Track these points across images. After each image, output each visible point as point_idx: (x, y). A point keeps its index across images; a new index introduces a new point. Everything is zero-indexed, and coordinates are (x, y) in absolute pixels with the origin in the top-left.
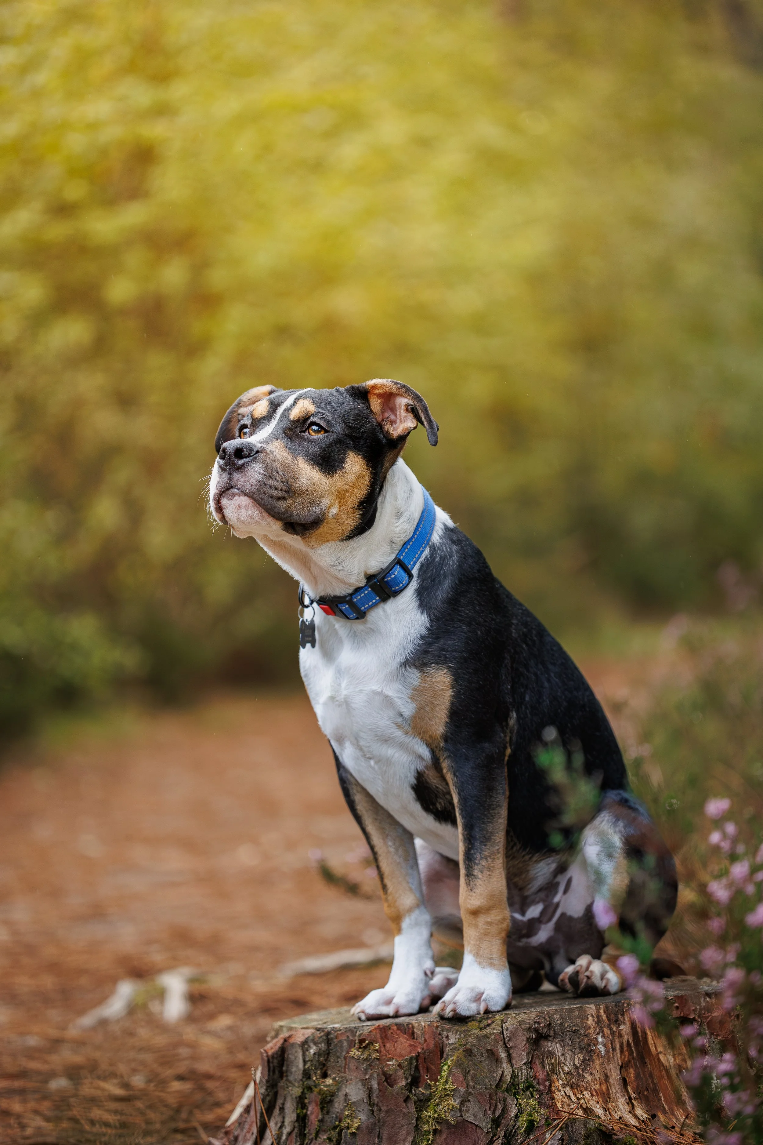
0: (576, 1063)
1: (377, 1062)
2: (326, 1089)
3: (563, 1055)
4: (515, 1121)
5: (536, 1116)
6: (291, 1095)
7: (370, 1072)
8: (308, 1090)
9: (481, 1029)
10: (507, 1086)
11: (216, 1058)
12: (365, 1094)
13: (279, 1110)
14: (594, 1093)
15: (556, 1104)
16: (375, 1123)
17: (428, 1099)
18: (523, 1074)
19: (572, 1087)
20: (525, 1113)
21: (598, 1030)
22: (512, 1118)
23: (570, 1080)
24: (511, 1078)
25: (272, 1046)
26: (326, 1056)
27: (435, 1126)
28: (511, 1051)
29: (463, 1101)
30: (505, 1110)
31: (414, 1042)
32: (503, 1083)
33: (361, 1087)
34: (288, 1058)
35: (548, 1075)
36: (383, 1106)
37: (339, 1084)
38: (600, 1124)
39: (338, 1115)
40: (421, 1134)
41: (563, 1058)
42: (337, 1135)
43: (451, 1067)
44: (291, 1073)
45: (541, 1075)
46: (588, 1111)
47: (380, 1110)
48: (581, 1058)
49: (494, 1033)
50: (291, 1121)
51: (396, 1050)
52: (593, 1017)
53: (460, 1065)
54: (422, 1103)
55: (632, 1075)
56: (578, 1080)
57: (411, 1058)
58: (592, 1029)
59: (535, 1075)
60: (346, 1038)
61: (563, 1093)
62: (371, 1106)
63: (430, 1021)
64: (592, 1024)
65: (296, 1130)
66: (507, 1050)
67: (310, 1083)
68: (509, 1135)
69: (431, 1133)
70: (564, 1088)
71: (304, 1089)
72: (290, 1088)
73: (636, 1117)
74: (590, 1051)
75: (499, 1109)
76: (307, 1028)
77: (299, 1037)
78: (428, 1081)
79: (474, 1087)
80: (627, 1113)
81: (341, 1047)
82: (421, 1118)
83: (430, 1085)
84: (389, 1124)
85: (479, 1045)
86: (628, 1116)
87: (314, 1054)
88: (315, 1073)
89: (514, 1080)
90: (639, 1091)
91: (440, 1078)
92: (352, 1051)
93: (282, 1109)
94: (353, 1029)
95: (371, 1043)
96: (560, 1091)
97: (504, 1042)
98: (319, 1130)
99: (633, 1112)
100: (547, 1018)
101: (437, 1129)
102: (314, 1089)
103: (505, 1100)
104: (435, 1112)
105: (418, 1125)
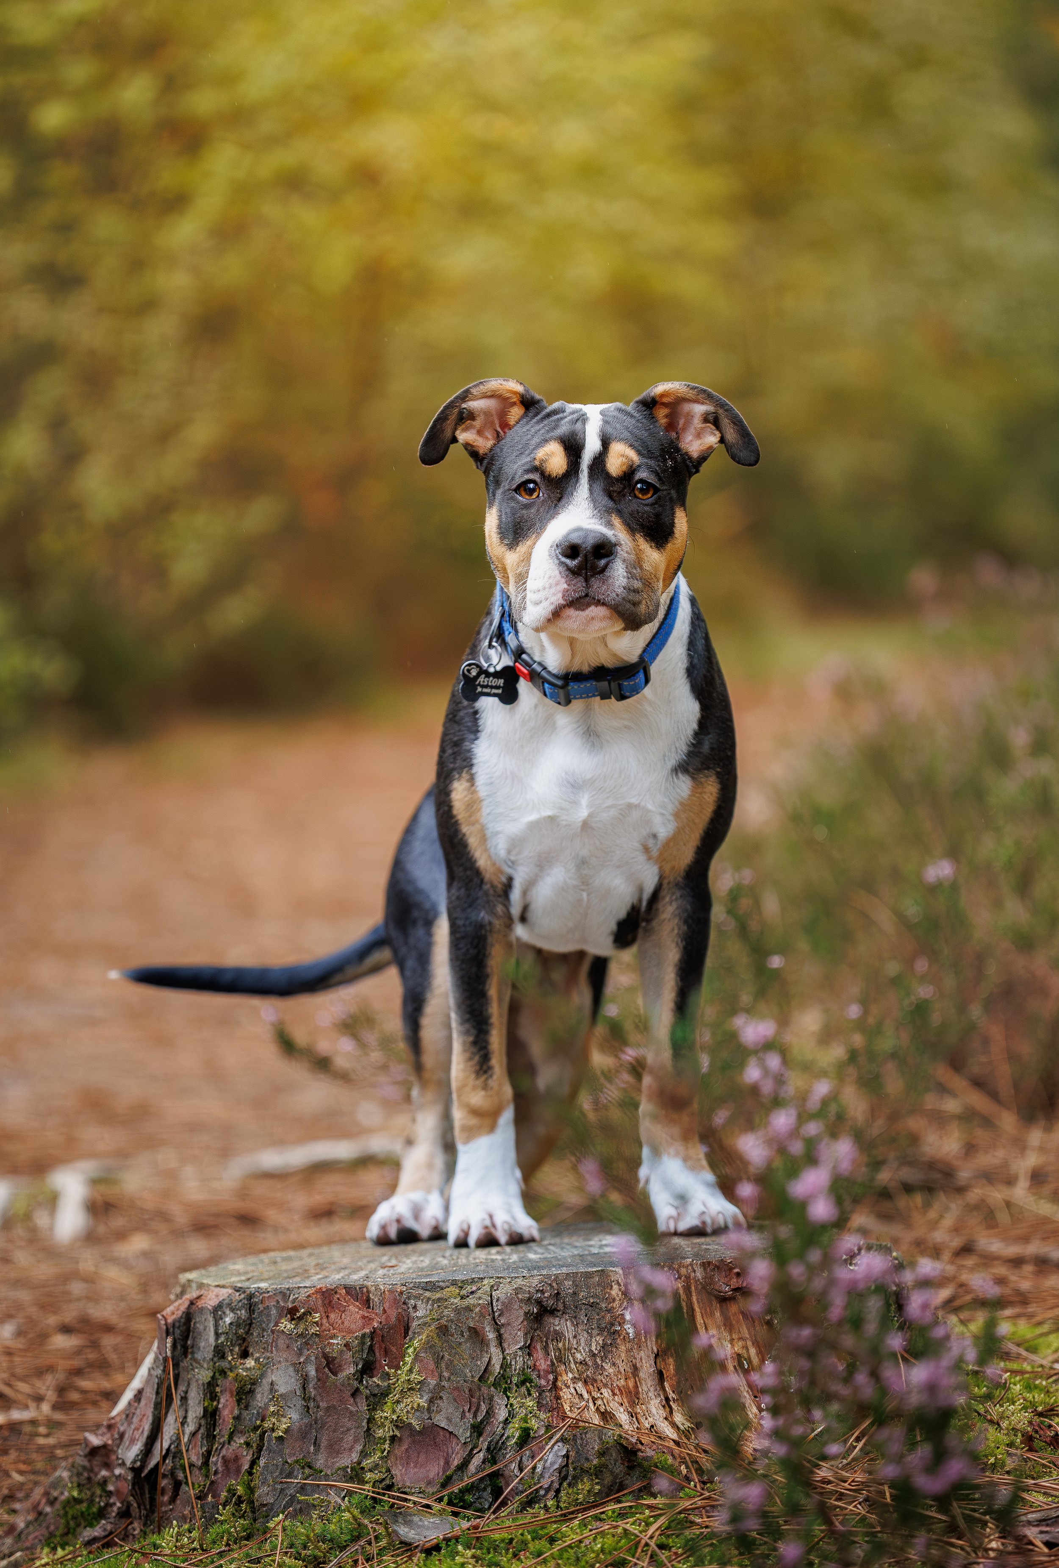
0: (593, 1348)
1: (317, 1340)
2: (245, 1374)
3: (575, 1337)
4: (504, 1429)
5: (534, 1423)
6: (197, 1381)
7: (306, 1353)
8: (220, 1375)
9: (462, 1298)
10: (495, 1379)
11: (122, 1299)
12: (298, 1384)
13: (181, 1401)
14: (617, 1391)
15: (563, 1406)
16: (311, 1425)
17: (385, 1393)
18: (518, 1364)
19: (585, 1382)
20: (518, 1417)
21: (625, 1303)
22: (499, 1423)
23: (583, 1373)
24: (501, 1367)
25: (174, 1311)
26: (247, 1327)
27: (393, 1431)
28: (502, 1331)
29: (433, 1398)
30: (490, 1413)
31: (368, 1312)
32: (489, 1375)
33: (292, 1374)
34: (194, 1329)
35: (553, 1364)
36: (322, 1400)
37: (263, 1369)
38: (620, 1436)
39: (261, 1411)
40: (374, 1441)
41: (575, 1342)
42: (258, 1439)
43: (418, 1349)
44: (199, 1349)
45: (543, 1365)
46: (606, 1416)
47: (318, 1407)
48: (601, 1342)
49: (479, 1304)
50: (196, 1417)
51: (343, 1323)
52: (619, 1285)
53: (430, 1347)
54: (377, 1399)
55: (671, 1367)
56: (594, 1373)
57: (364, 1336)
58: (617, 1302)
59: (535, 1365)
60: (275, 1303)
61: (573, 1391)
62: (305, 1401)
63: (392, 1284)
64: (618, 1295)
65: (202, 1430)
66: (498, 1328)
67: (224, 1364)
68: (495, 1448)
69: (388, 1442)
70: (574, 1383)
71: (215, 1373)
72: (196, 1370)
73: (674, 1425)
74: (614, 1333)
75: (483, 1411)
76: (223, 1287)
77: (211, 1300)
78: (386, 1367)
79: (449, 1378)
80: (661, 1419)
81: (269, 1315)
82: (374, 1419)
83: (388, 1374)
84: (330, 1426)
85: (459, 1320)
86: (662, 1424)
87: (231, 1324)
88: (231, 1351)
89: (505, 1371)
90: (680, 1389)
91: (403, 1365)
92: (283, 1323)
93: (184, 1399)
94: (285, 1291)
95: (309, 1312)
96: (568, 1387)
97: (494, 1318)
98: (233, 1431)
99: (670, 1419)
100: (554, 1284)
101: (396, 1435)
102: (229, 1373)
103: (491, 1399)
104: (394, 1411)
105: (370, 1429)
